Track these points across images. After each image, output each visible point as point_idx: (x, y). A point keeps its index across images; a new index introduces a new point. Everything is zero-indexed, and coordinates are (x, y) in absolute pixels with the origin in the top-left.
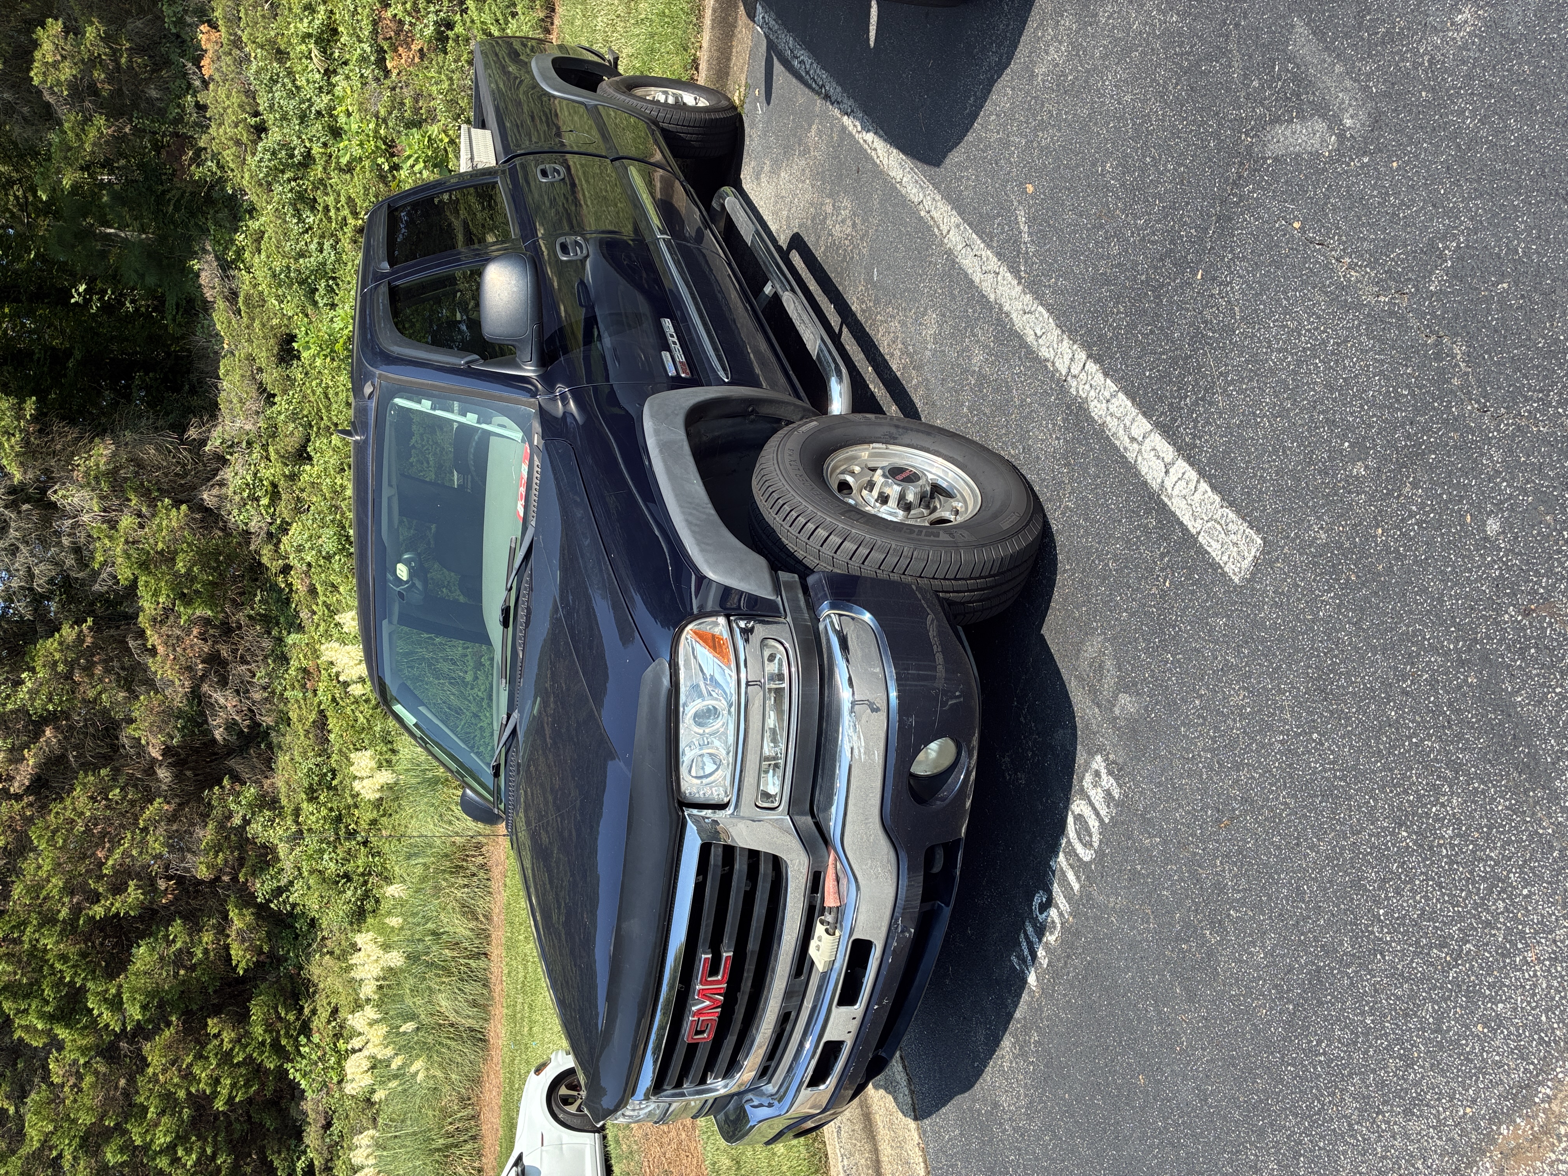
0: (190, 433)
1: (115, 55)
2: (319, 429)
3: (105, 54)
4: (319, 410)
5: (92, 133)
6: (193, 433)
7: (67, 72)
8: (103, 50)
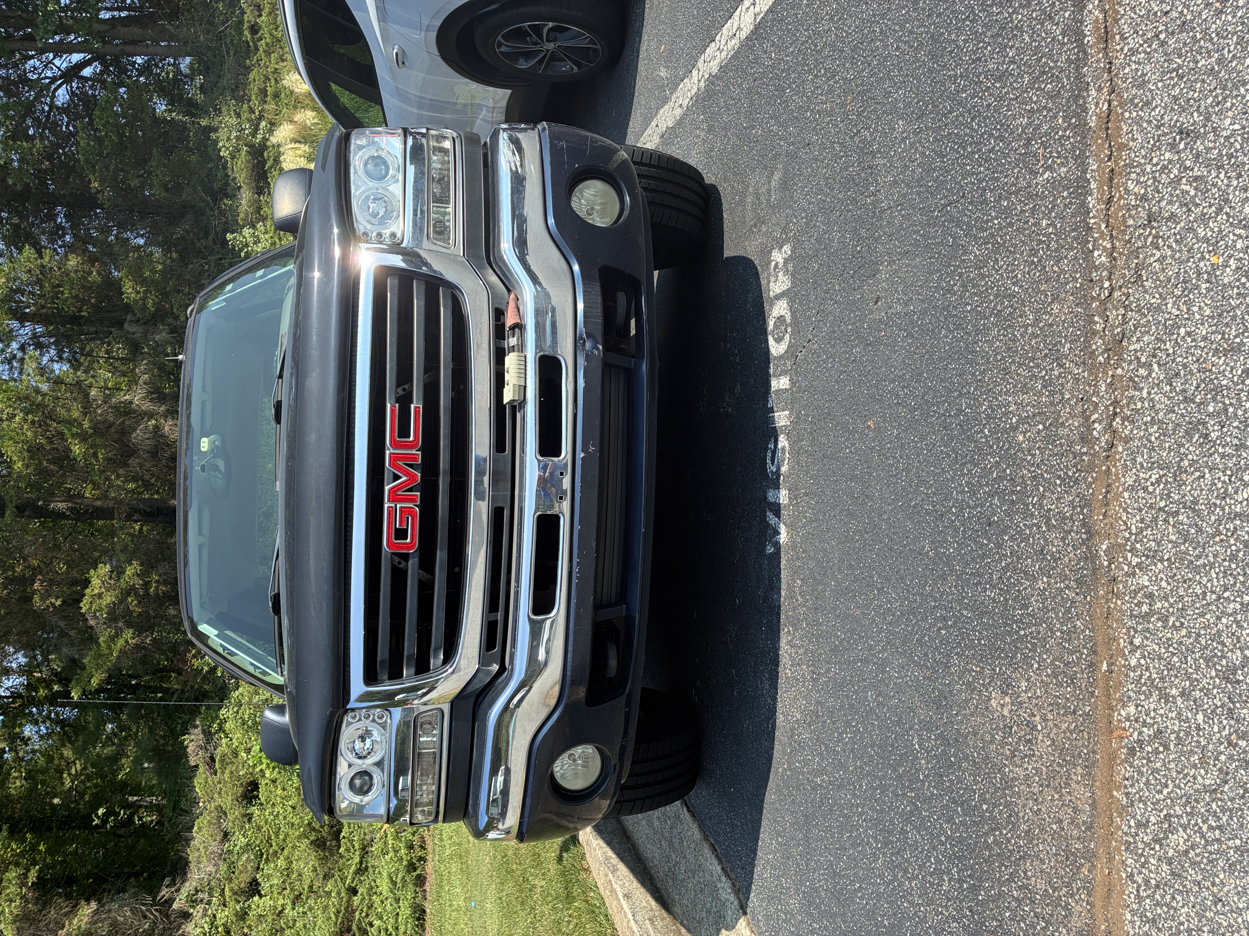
0: (163, 893)
1: (147, 585)
2: (268, 855)
3: (139, 584)
4: (270, 838)
5: (120, 643)
6: (165, 893)
7: (109, 599)
8: (138, 582)
